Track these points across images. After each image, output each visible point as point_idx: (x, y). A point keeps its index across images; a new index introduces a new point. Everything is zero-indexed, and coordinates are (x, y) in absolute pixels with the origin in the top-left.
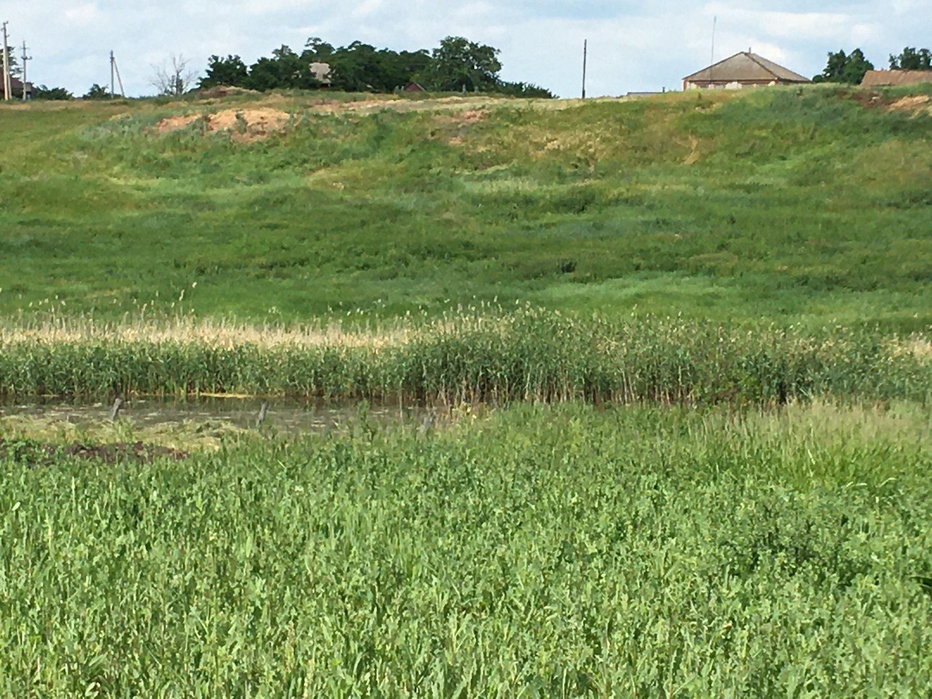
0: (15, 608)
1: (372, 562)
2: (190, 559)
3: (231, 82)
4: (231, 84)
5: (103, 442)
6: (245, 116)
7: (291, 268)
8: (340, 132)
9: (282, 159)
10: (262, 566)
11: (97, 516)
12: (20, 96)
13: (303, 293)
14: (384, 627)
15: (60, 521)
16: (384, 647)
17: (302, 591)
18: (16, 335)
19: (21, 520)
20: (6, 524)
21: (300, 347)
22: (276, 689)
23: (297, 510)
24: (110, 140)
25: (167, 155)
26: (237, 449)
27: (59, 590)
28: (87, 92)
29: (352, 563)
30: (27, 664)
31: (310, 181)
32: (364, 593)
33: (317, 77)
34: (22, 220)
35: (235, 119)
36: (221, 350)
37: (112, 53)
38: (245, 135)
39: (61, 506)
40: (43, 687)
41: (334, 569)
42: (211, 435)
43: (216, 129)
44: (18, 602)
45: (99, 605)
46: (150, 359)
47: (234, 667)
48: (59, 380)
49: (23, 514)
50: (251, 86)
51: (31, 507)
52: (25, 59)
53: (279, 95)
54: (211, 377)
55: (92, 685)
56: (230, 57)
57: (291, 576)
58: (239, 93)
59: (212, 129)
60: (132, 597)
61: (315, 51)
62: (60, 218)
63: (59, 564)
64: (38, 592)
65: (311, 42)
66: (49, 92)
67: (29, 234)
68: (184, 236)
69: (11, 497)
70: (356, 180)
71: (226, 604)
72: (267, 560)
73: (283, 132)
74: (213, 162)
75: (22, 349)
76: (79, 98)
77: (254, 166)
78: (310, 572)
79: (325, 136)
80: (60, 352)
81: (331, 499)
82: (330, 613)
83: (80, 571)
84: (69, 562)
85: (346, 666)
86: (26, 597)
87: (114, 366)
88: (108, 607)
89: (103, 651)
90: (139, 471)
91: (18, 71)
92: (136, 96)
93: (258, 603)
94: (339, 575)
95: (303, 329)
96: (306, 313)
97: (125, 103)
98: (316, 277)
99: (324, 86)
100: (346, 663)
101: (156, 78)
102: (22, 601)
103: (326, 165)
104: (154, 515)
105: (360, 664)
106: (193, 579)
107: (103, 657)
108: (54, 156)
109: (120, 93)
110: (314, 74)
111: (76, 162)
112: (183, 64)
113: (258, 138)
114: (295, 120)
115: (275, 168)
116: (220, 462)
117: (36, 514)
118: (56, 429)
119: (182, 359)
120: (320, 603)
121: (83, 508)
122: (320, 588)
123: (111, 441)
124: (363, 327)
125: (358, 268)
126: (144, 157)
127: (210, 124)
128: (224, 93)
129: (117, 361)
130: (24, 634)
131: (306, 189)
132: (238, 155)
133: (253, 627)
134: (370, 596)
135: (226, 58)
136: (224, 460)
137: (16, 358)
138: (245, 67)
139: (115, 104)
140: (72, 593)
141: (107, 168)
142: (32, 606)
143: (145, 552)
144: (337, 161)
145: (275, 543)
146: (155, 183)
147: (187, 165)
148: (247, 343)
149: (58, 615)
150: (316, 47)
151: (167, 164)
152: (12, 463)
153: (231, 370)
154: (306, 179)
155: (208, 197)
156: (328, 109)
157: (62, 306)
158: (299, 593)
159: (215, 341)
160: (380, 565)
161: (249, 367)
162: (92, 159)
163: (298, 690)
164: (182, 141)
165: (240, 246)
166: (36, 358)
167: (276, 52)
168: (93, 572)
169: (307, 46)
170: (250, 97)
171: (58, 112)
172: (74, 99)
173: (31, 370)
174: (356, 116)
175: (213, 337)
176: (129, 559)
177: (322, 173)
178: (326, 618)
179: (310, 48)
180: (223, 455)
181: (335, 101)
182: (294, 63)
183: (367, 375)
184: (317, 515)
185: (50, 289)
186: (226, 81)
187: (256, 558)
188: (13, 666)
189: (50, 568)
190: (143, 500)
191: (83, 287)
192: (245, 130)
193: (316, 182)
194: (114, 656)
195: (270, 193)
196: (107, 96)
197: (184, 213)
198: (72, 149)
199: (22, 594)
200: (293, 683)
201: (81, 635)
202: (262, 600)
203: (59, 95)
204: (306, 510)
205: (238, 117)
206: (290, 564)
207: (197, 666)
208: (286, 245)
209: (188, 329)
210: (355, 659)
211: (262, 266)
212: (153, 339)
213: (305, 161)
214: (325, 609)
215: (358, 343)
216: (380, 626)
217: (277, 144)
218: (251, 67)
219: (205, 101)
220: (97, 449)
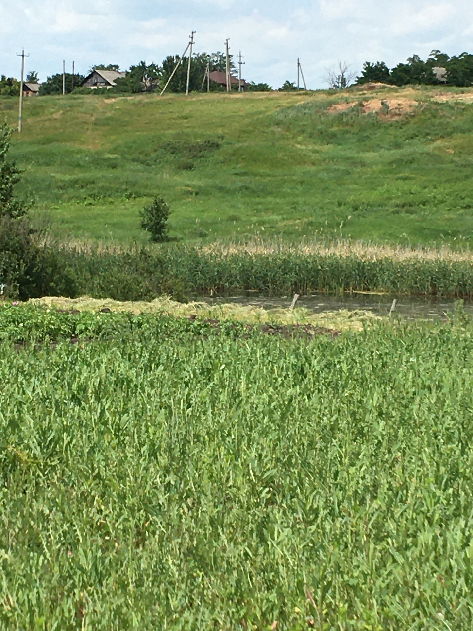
0: (217, 436)
1: (459, 412)
2: (335, 406)
3: (378, 80)
4: (378, 81)
5: (285, 323)
6: (388, 103)
7: (416, 207)
8: (452, 115)
9: (412, 132)
10: (384, 412)
11: (275, 375)
12: (237, 89)
13: (424, 225)
14: (465, 456)
15: (251, 378)
16: (465, 470)
17: (411, 430)
18: (231, 249)
19: (225, 376)
20: (215, 379)
21: (421, 261)
22: (389, 496)
23: (411, 375)
24: (296, 119)
25: (334, 129)
26: (374, 331)
27: (247, 424)
28: (281, 86)
29: (445, 412)
30: (224, 474)
31: (430, 147)
32: (453, 433)
33: (437, 77)
34: (237, 172)
35: (381, 105)
36: (367, 263)
37: (298, 60)
38: (387, 116)
39: (252, 368)
40: (235, 490)
41: (433, 416)
42: (358, 320)
43: (367, 112)
44: (219, 432)
45: (273, 436)
46: (320, 267)
47: (361, 481)
48: (259, 280)
49: (227, 372)
50: (392, 83)
51: (232, 368)
52: (240, 63)
53: (411, 89)
54: (360, 279)
55: (267, 489)
56: (378, 63)
57: (403, 419)
58: (384, 87)
59: (365, 112)
60: (295, 431)
61: (436, 59)
62: (261, 171)
63: (248, 407)
64: (233, 426)
65: (434, 53)
66: (256, 86)
67: (240, 181)
68: (345, 184)
69: (220, 360)
70: (462, 148)
71: (358, 438)
72: (387, 408)
73: (413, 114)
74: (365, 134)
75: (235, 259)
76: (276, 90)
77: (392, 137)
78: (416, 417)
79: (441, 117)
80: (259, 261)
81: (434, 368)
82: (429, 446)
83: (263, 412)
84: (255, 406)
85: (436, 483)
86: (226, 429)
87: (295, 271)
88: (279, 437)
89: (275, 467)
90: (307, 344)
91: (236, 71)
92: (314, 89)
93: (380, 438)
94: (436, 420)
95: (423, 249)
96: (426, 238)
97: (306, 94)
98: (433, 214)
99: (442, 83)
100: (436, 481)
101: (327, 76)
102: (223, 431)
103: (442, 137)
104: (313, 375)
105: (446, 482)
106: (337, 420)
107: (275, 471)
108: (258, 130)
109: (303, 87)
110: (435, 75)
111: (273, 133)
112: (346, 68)
113: (396, 118)
114: (422, 106)
115: (406, 139)
116: (362, 339)
117: (235, 372)
118: (255, 314)
119: (341, 267)
120: (423, 439)
121: (267, 369)
122: (423, 429)
123: (290, 323)
124: (465, 247)
125: (462, 207)
126: (319, 130)
127: (364, 108)
128: (373, 87)
129: (297, 268)
130: (222, 454)
131: (428, 154)
132: (382, 130)
133: (376, 454)
134: (456, 435)
135: (375, 63)
136: (364, 338)
137: (230, 265)
138: (388, 70)
139: (300, 95)
140: (256, 427)
141: (293, 138)
142: (229, 435)
143: (307, 400)
144: (450, 134)
145: (393, 397)
146: (326, 148)
147: (348, 136)
148: (385, 258)
149: (246, 442)
150: (437, 56)
151: (334, 135)
152: (224, 337)
153: (374, 275)
154: (428, 146)
155: (361, 157)
156: (444, 99)
157: (261, 230)
158: (409, 431)
159: (363, 256)
160: (464, 414)
161: (387, 273)
162: (284, 132)
163: (404, 499)
164: (344, 120)
165: (382, 192)
166: (243, 266)
167: (410, 59)
168: (271, 412)
169: (430, 55)
170: (391, 90)
171: (262, 99)
172: (272, 91)
173: (240, 273)
174: (463, 104)
175: (362, 253)
176: (295, 405)
177: (439, 143)
178: (426, 449)
179: (433, 57)
180: (364, 334)
181: (450, 93)
182: (422, 67)
183: (466, 281)
184: (424, 377)
185: (254, 219)
186: (375, 79)
187: (380, 406)
188: (214, 475)
189: (242, 409)
190: (307, 365)
191: (275, 217)
192: (387, 113)
193: (435, 148)
194: (282, 471)
195: (404, 156)
196: (294, 89)
197: (345, 168)
198: (270, 125)
199: (222, 427)
200: (400, 493)
201: (260, 455)
202: (383, 436)
203: (263, 88)
204: (417, 375)
205: (382, 104)
206: (403, 412)
207: (336, 480)
208: (413, 191)
209: (345, 247)
210: (443, 478)
211: (397, 206)
212: (322, 253)
213: (428, 134)
214: (426, 443)
215: (461, 259)
216: (462, 456)
217: (408, 123)
218: (393, 70)
219: (361, 93)
220: (281, 328)
